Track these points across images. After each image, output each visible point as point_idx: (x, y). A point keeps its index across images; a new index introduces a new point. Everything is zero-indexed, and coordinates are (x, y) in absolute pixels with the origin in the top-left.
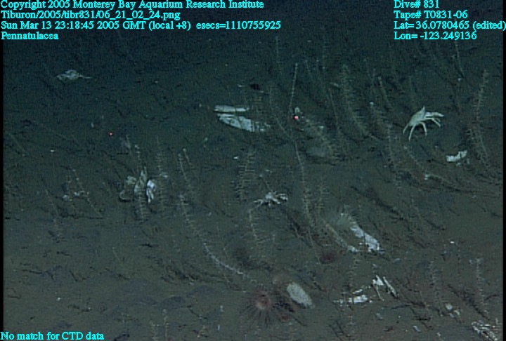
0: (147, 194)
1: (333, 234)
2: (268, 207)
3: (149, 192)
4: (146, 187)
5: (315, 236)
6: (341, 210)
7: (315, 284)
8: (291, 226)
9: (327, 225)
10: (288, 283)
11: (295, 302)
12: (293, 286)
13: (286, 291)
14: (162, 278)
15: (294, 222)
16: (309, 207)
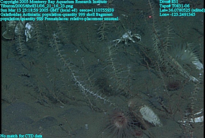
0: (26, 34)
1: (178, 66)
2: (125, 45)
3: (27, 33)
4: (25, 29)
5: (163, 69)
6: (184, 47)
7: (163, 107)
8: (144, 60)
9: (173, 60)
10: (141, 106)
11: (146, 122)
12: (145, 108)
13: (139, 113)
14: (38, 102)
15: (146, 57)
16: (158, 45)
